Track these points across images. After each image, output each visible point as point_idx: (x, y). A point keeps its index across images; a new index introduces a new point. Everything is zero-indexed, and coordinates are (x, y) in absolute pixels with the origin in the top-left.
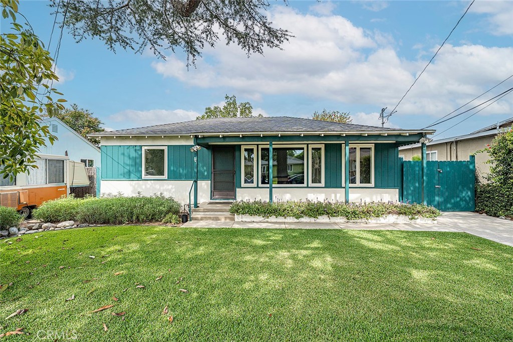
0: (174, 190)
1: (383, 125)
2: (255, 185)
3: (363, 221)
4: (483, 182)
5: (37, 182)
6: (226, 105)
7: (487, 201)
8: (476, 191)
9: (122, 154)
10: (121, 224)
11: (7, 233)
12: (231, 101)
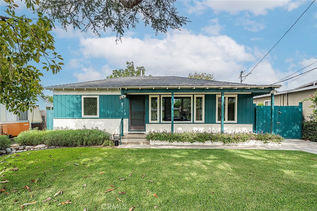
0: (103, 125)
1: (241, 82)
2: (158, 121)
3: (234, 144)
4: (308, 119)
5: (12, 119)
6: (127, 68)
7: (310, 132)
8: (303, 126)
9: (68, 101)
10: (76, 146)
11: (5, 152)
12: (131, 66)
